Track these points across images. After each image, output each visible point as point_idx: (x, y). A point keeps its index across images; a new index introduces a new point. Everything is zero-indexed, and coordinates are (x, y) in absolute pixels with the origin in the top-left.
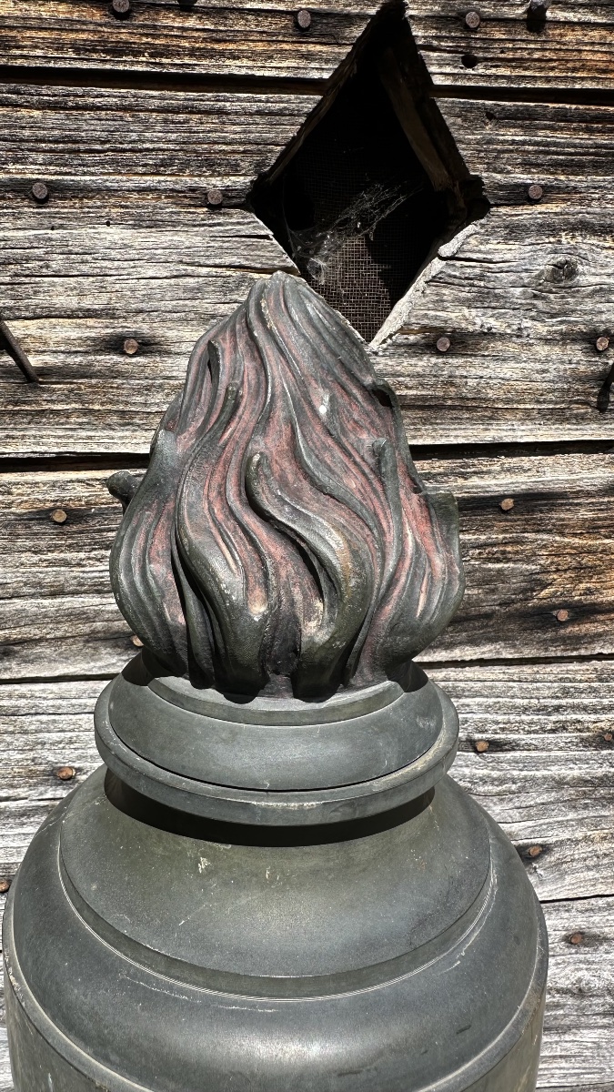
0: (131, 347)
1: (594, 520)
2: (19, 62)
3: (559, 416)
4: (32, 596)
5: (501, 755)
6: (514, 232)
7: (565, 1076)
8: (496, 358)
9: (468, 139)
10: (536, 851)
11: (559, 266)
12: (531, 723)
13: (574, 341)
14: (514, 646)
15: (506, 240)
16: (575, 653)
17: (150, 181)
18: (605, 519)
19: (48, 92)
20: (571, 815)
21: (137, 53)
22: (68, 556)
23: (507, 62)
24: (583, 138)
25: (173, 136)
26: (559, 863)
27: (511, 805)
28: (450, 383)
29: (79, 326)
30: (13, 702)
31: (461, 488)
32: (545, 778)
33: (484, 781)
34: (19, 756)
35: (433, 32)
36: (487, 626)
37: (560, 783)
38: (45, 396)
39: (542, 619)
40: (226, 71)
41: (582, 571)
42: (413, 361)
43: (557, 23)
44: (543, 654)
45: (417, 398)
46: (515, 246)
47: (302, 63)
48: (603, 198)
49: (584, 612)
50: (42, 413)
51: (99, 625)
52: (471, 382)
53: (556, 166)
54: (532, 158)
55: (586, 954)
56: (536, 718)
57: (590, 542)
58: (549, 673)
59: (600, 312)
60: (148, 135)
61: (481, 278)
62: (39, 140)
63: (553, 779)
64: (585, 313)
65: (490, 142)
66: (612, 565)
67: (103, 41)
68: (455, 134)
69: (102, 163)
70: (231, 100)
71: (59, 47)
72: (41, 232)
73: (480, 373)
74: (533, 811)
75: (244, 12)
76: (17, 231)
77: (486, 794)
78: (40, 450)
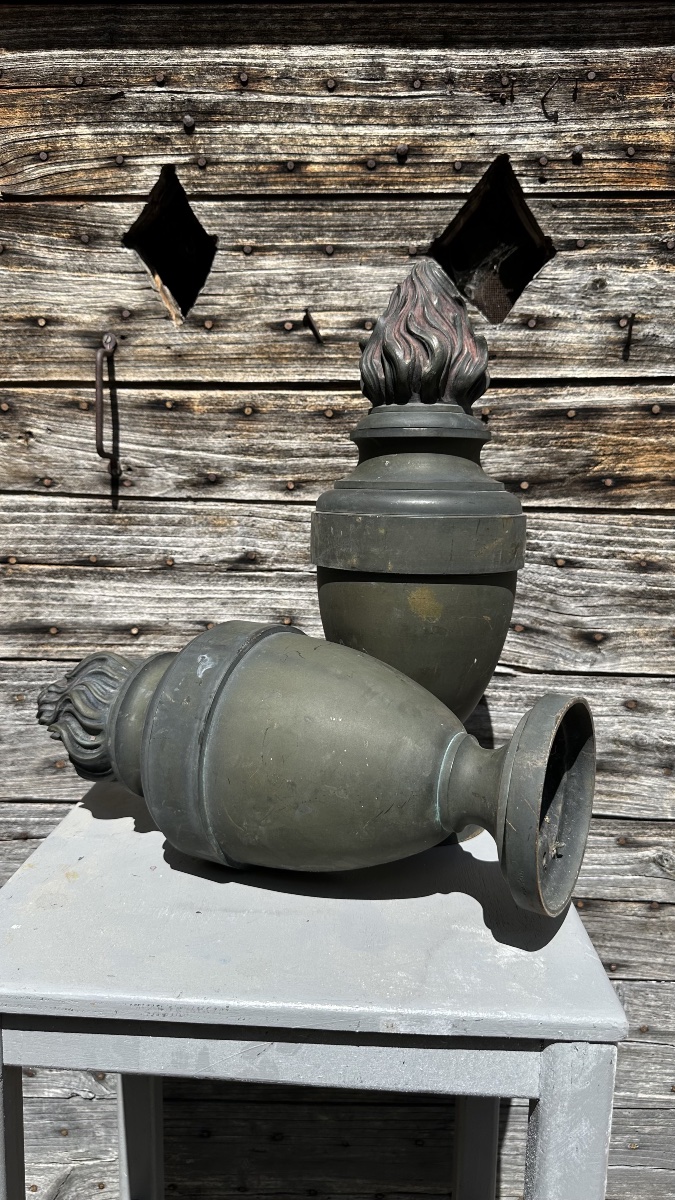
0: (368, 326)
1: (625, 425)
2: (326, 192)
3: (600, 363)
4: (313, 456)
5: (574, 570)
6: (570, 264)
7: (630, 809)
8: (562, 331)
9: (543, 219)
10: (599, 637)
11: (596, 281)
12: (592, 550)
13: (607, 321)
14: (579, 500)
15: (566, 269)
16: (617, 507)
17: (382, 243)
18: (632, 424)
19: (336, 204)
20: (623, 616)
21: (378, 185)
22: (332, 435)
23: (562, 180)
24: (605, 216)
25: (394, 222)
26: (616, 648)
27: (581, 604)
28: (536, 344)
29: (344, 315)
30: (300, 514)
31: (544, 404)
32: (602, 587)
33: (563, 586)
34: (301, 545)
35: (523, 168)
36: (561, 487)
37: (613, 593)
38: (326, 350)
39: (596, 485)
40: (420, 191)
41: (619, 456)
42: (516, 332)
43: (589, 160)
44: (598, 506)
45: (517, 352)
46: (571, 271)
47: (457, 185)
48: (619, 245)
49: (622, 481)
50: (324, 359)
52: (549, 344)
53: (593, 230)
54: (578, 227)
55: (637, 717)
56: (595, 547)
57: (624, 438)
58: (602, 519)
59: (622, 306)
60: (381, 222)
61: (552, 288)
62: (330, 226)
63: (609, 589)
64: (612, 306)
65: (555, 219)
66: (639, 453)
67: (362, 180)
68: (536, 216)
69: (359, 236)
70: (422, 204)
71: (342, 184)
72: (329, 269)
73: (553, 339)
74: (597, 610)
75: (429, 164)
76: (318, 269)
77: (565, 595)
78: (322, 378)
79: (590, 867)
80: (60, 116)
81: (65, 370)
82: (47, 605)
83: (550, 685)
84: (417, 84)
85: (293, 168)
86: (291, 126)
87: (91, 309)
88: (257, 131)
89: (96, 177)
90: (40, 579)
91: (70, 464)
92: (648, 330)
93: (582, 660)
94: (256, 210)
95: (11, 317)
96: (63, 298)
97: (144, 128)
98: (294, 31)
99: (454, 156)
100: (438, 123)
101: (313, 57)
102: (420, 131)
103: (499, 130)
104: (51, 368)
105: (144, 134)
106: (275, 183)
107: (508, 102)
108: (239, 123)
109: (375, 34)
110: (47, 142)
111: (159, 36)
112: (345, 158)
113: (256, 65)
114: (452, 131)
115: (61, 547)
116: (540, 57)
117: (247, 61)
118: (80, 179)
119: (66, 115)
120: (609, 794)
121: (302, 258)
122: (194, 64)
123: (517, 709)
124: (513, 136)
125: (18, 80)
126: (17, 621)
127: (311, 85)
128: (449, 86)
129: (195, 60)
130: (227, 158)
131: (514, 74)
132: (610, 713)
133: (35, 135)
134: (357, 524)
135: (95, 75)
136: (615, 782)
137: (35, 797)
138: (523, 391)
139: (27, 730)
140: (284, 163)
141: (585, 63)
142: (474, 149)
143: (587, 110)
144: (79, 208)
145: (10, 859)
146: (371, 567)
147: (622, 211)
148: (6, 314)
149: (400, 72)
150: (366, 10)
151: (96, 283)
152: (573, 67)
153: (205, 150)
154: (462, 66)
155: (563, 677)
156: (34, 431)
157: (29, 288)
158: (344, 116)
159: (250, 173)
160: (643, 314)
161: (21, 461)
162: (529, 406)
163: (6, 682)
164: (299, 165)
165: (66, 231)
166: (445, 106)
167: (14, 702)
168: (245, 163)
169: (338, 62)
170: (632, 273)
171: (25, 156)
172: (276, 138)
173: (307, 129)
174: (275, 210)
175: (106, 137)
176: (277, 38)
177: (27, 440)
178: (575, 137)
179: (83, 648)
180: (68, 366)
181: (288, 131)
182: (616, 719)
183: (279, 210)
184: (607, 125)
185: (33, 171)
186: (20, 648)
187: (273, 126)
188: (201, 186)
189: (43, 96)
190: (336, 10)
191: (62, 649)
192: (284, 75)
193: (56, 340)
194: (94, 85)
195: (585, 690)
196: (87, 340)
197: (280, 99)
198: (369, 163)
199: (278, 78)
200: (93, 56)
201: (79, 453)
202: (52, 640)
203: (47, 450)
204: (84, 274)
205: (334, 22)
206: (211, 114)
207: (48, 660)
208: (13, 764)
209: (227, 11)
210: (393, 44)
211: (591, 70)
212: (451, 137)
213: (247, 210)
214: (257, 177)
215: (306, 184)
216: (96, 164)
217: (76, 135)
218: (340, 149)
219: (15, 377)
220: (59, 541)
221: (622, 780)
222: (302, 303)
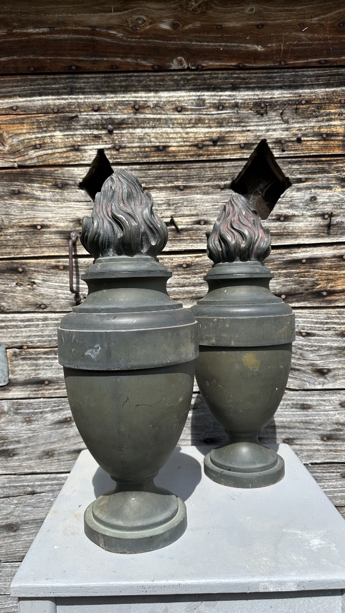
0: (202, 223)
1: (330, 265)
2: (178, 160)
3: (316, 236)
4: (177, 287)
5: (310, 338)
6: (299, 190)
8: (297, 222)
9: (285, 169)
10: (326, 371)
11: (312, 197)
12: (319, 327)
13: (318, 216)
14: (310, 303)
15: (297, 191)
16: (330, 305)
17: (207, 184)
18: (334, 265)
19: (184, 166)
20: (336, 359)
21: (204, 156)
22: (186, 276)
23: (292, 150)
24: (314, 166)
25: (212, 173)
26: (334, 376)
27: (315, 355)
28: (285, 228)
29: (190, 218)
31: (290, 257)
32: (325, 346)
33: (306, 346)
35: (274, 145)
36: (301, 297)
37: (331, 348)
38: (182, 235)
39: (318, 295)
40: (224, 158)
41: (329, 280)
42: (274, 223)
43: (305, 141)
44: (320, 305)
45: (275, 233)
46: (299, 193)
47: (242, 155)
48: (322, 180)
49: (331, 293)
50: (181, 240)
51: (194, 295)
52: (291, 228)
53: (309, 173)
54: (302, 172)
56: (320, 326)
57: (330, 272)
58: (323, 312)
59: (325, 208)
60: (206, 173)
61: (291, 201)
62: (181, 176)
63: (328, 347)
64: (321, 209)
65: (290, 169)
66: (338, 279)
67: (196, 154)
68: (281, 167)
69: (196, 180)
70: (226, 164)
71: (187, 156)
72: (181, 197)
73: (292, 226)
74: (323, 357)
75: (228, 145)
76: (177, 197)
77: (307, 351)
78: (180, 249)
79: (328, 490)
80: (46, 127)
81: (51, 250)
82: (43, 369)
83: (303, 397)
84: (221, 108)
85: (162, 149)
86: (161, 129)
87: (64, 220)
88: (144, 132)
89: (65, 155)
90: (39, 356)
91: (54, 297)
92: (338, 219)
93: (318, 383)
94: (145, 170)
95: (23, 225)
96: (49, 215)
97: (88, 132)
98: (161, 85)
99: (240, 141)
100: (232, 126)
101: (170, 97)
102: (223, 129)
103: (261, 128)
104: (44, 249)
105: (88, 134)
106: (154, 157)
107: (265, 115)
108: (135, 128)
109: (199, 85)
110: (40, 140)
111: (94, 89)
112: (188, 144)
113: (142, 101)
114: (239, 129)
115: (50, 339)
116: (279, 94)
117: (138, 99)
118: (57, 157)
119: (49, 127)
120: (336, 451)
121: (169, 192)
122: (112, 101)
123: (287, 410)
124: (268, 131)
125: (25, 111)
126: (28, 378)
127: (169, 109)
128: (236, 108)
129: (112, 99)
130: (130, 145)
131: (267, 102)
132: (333, 409)
133: (34, 137)
134: (214, 322)
135: (64, 108)
136: (338, 445)
137: (38, 471)
138: (279, 251)
139: (33, 436)
140: (158, 147)
141: (300, 96)
142: (250, 137)
143: (303, 118)
144: (56, 171)
145: (25, 506)
146: (223, 344)
147: (322, 164)
148: (20, 224)
149: (212, 103)
150: (195, 74)
151: (66, 207)
152: (294, 98)
153: (119, 141)
154: (242, 99)
155: (309, 392)
156: (36, 281)
157: (32, 210)
158: (186, 124)
159: (141, 152)
160: (335, 212)
161: (29, 296)
162: (283, 258)
163: (22, 411)
164: (165, 147)
165: (51, 182)
166: (235, 118)
167: (26, 421)
168: (139, 147)
169: (182, 99)
170: (329, 193)
171: (29, 147)
172: (153, 135)
173: (169, 130)
174: (154, 169)
175: (69, 136)
176: (152, 89)
177: (32, 286)
178: (297, 130)
179: (62, 391)
180: (53, 248)
181: (159, 132)
182: (337, 412)
183: (156, 169)
184: (312, 124)
185: (33, 153)
186: (29, 392)
187: (152, 129)
188: (117, 158)
189: (38, 118)
190: (180, 75)
191: (51, 392)
192: (156, 105)
193: (47, 236)
194: (63, 112)
195: (320, 398)
196: (62, 235)
197: (155, 116)
198: (199, 146)
199: (153, 107)
200: (63, 99)
201: (59, 291)
202: (46, 387)
203: (42, 290)
204: (60, 203)
205: (179, 80)
206: (120, 125)
207: (44, 398)
208: (26, 454)
209: (127, 76)
210: (208, 90)
211: (303, 99)
212: (238, 132)
213: (141, 170)
214: (145, 154)
215: (169, 156)
216: (65, 150)
217: (54, 136)
218: (185, 139)
219: (26, 255)
220: (49, 336)
221: (341, 443)
222: (169, 213)
